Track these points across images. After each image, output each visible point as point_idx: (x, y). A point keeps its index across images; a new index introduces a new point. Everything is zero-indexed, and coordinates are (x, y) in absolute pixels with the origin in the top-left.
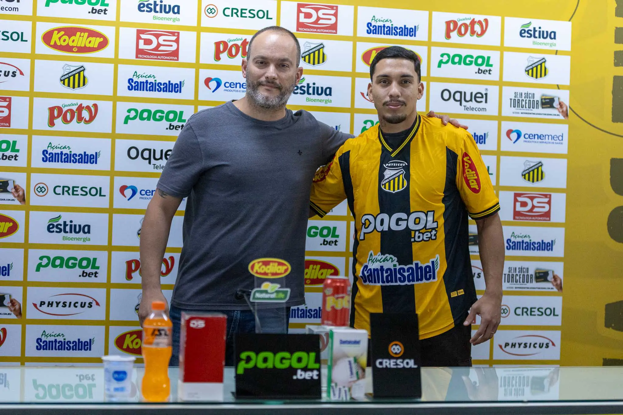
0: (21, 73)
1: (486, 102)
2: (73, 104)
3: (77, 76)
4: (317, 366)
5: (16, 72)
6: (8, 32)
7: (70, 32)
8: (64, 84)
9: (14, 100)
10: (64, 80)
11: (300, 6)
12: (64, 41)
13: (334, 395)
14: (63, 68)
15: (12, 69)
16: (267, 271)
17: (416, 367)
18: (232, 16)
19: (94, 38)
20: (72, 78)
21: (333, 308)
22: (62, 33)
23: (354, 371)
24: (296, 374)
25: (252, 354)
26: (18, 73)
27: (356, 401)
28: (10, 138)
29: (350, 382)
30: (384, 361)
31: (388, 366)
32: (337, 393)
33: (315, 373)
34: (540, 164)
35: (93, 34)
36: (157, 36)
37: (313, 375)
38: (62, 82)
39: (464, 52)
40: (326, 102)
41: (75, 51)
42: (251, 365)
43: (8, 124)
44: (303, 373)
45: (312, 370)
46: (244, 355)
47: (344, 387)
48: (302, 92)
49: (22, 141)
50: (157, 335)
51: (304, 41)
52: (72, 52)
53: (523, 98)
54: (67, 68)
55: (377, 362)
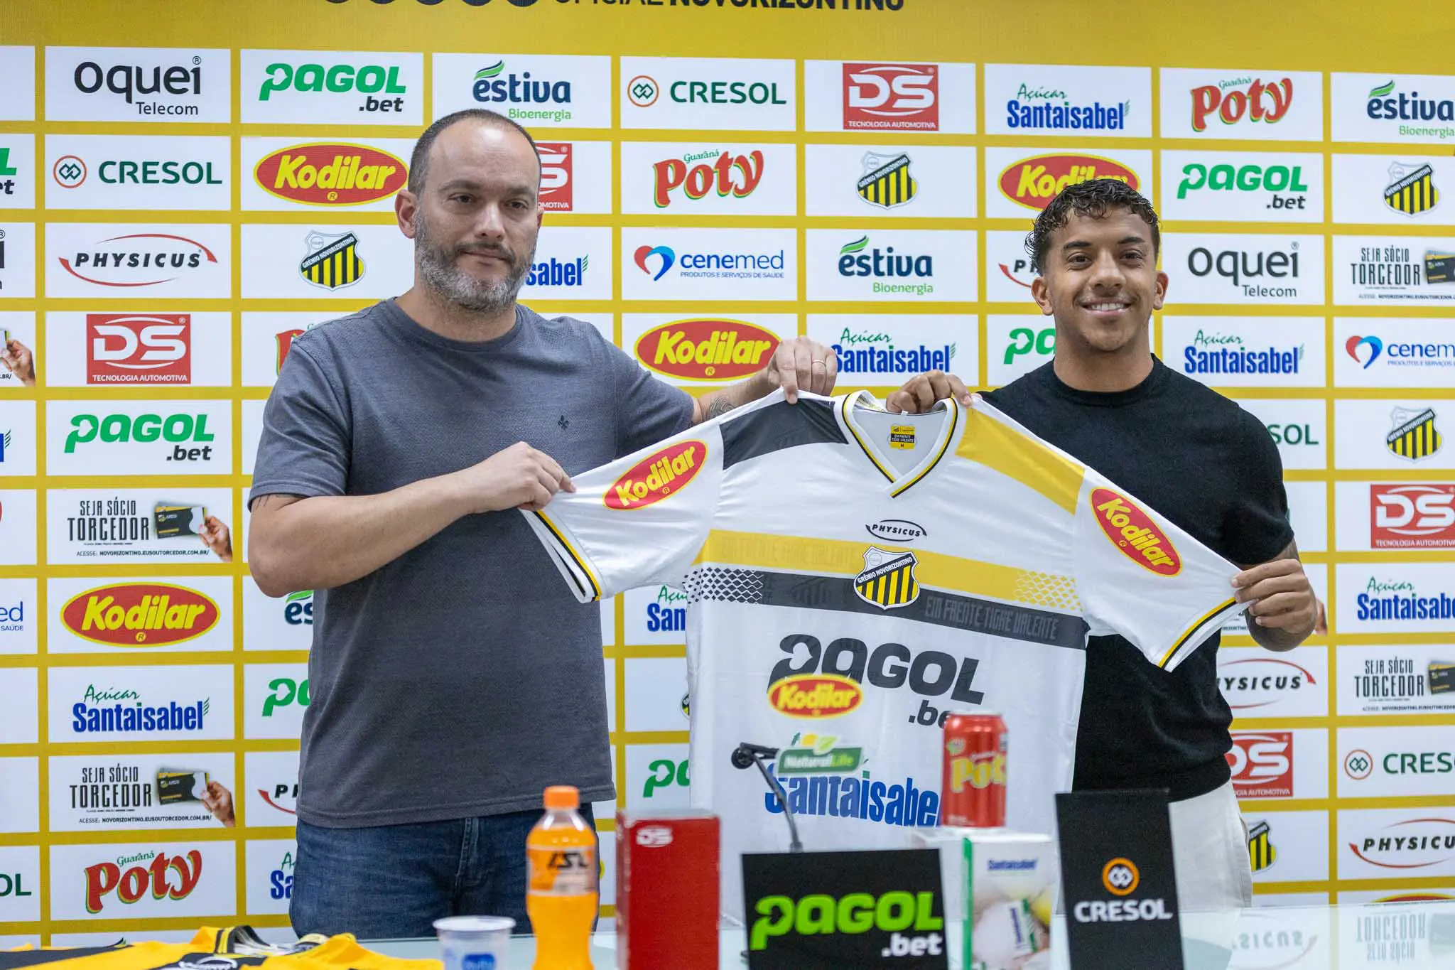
0: (211, 257)
1: (1295, 274)
3: (339, 257)
4: (936, 924)
5: (198, 256)
7: (320, 156)
8: (310, 277)
9: (197, 319)
10: (309, 269)
11: (849, 69)
12: (307, 177)
14: (306, 240)
15: (189, 250)
16: (810, 705)
17: (1168, 916)
18: (692, 100)
19: (375, 168)
20: (327, 263)
21: (967, 784)
22: (301, 159)
23: (1025, 933)
24: (888, 944)
25: (784, 902)
26: (203, 258)
28: (193, 408)
29: (1017, 958)
30: (1094, 905)
31: (1104, 918)
33: (934, 940)
34: (1430, 415)
35: (371, 158)
37: (928, 945)
38: (306, 272)
39: (1238, 160)
40: (919, 291)
41: (332, 199)
42: (782, 928)
43: (185, 378)
44: (905, 941)
45: (925, 934)
46: (765, 905)
48: (863, 270)
49: (218, 416)
50: (561, 867)
51: (862, 150)
52: (326, 201)
53: (1382, 261)
54: (315, 240)
55: (1079, 908)
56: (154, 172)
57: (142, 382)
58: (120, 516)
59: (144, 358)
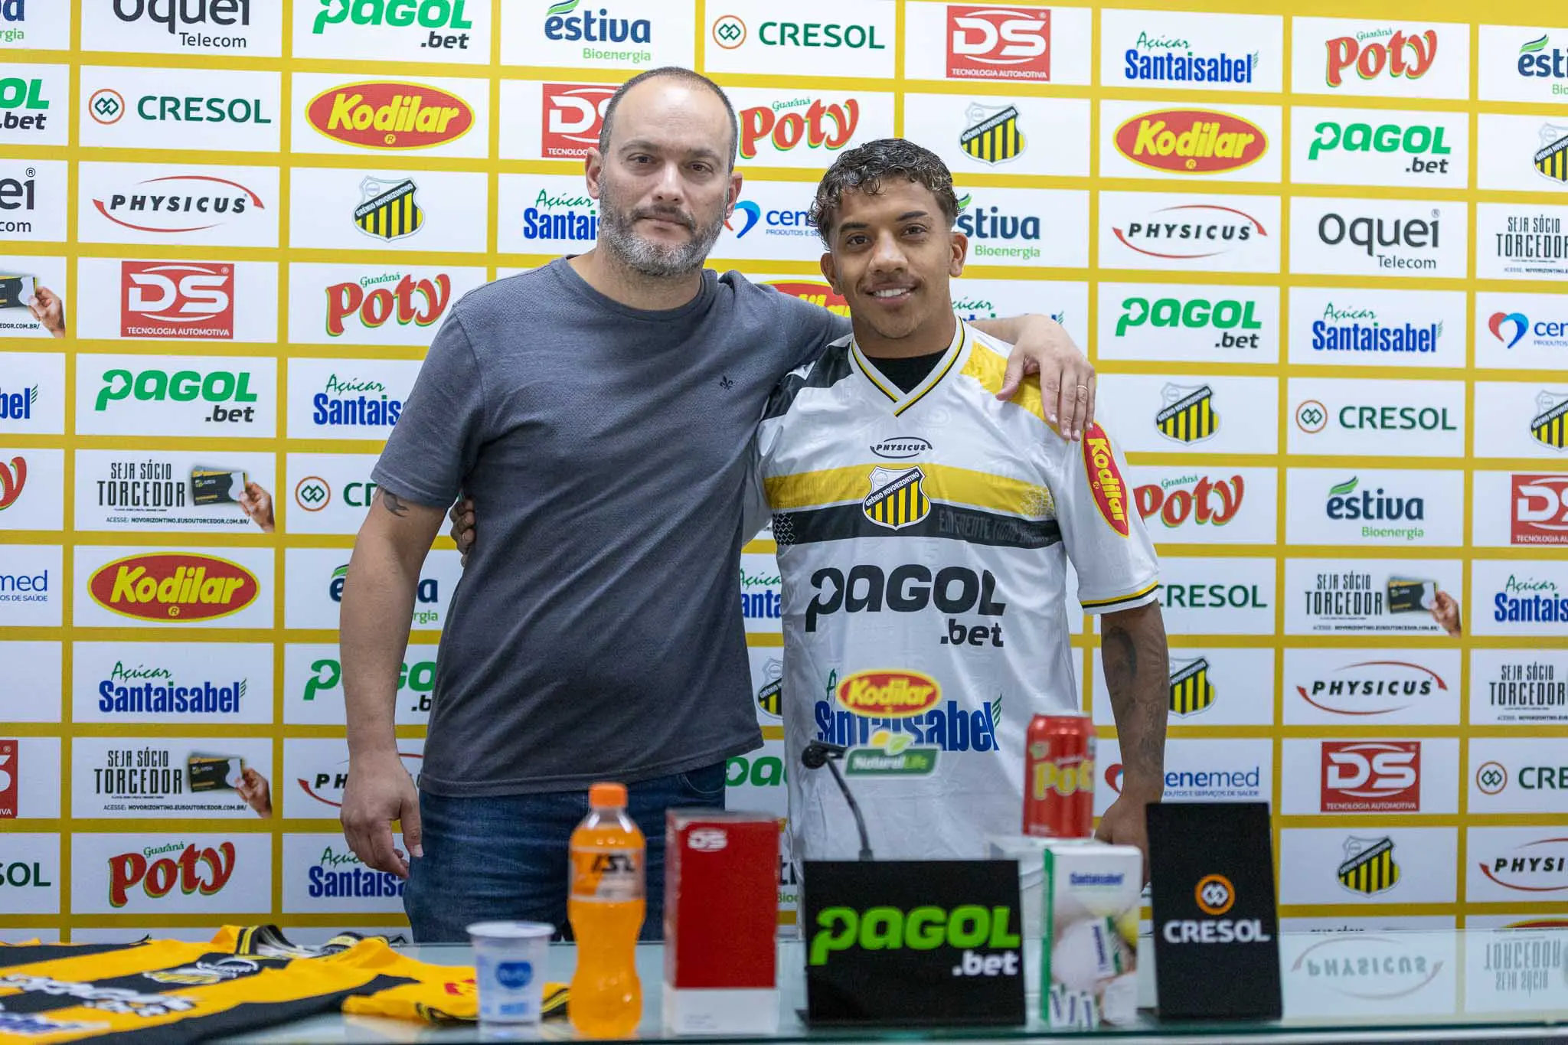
0: (258, 203)
1: (1435, 244)
2: (388, 276)
3: (396, 205)
4: (1013, 941)
5: (243, 201)
6: (221, 101)
7: (377, 96)
8: (364, 226)
9: (242, 269)
10: (364, 218)
11: (954, 13)
12: (363, 117)
13: (1059, 1013)
14: (361, 186)
15: (233, 194)
16: (882, 701)
17: (1266, 938)
18: (783, 43)
19: (437, 110)
20: (383, 212)
21: (1051, 791)
22: (357, 98)
23: (1109, 953)
24: (959, 962)
25: (848, 915)
26: (249, 203)
28: (234, 366)
29: (1099, 981)
30: (1186, 925)
31: (1196, 939)
32: (1066, 1009)
33: (1010, 958)
35: (433, 99)
36: (594, 99)
37: (1003, 965)
38: (360, 221)
39: (1375, 119)
40: (1025, 255)
41: (390, 143)
42: (845, 941)
43: (227, 332)
44: (978, 960)
45: (1000, 952)
46: (827, 917)
47: (1083, 994)
48: (965, 231)
49: (262, 374)
50: (605, 870)
51: (965, 100)
52: (384, 145)
53: (1531, 232)
54: (370, 186)
55: (1169, 927)
56: (198, 109)
57: (181, 336)
58: (154, 480)
59: (182, 310)
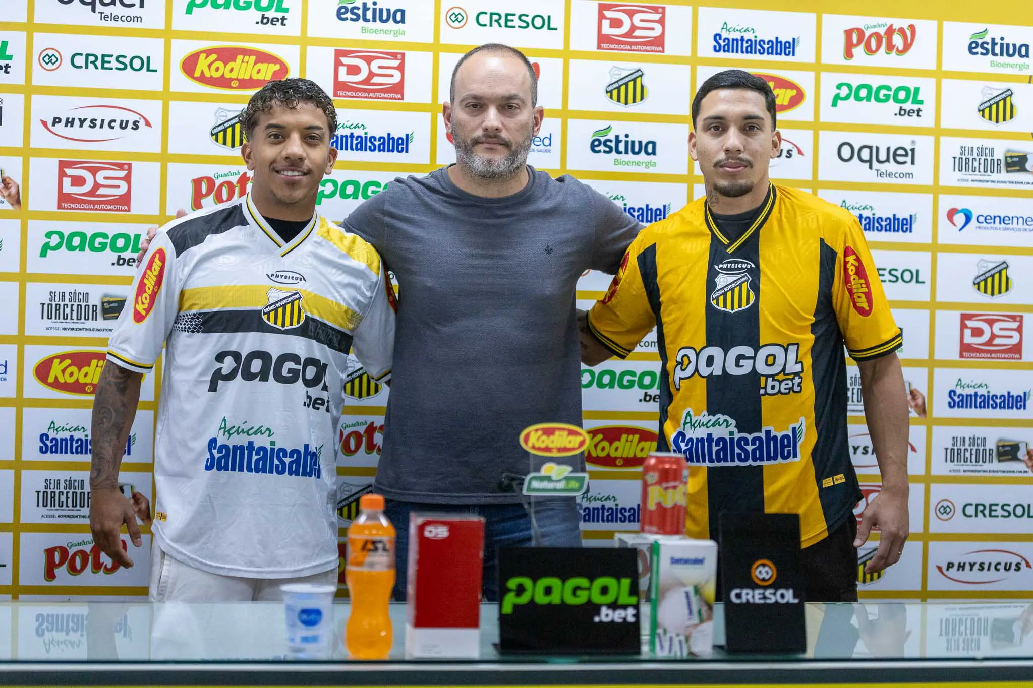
0: (148, 124)
1: (913, 163)
2: (232, 172)
3: (238, 127)
4: (633, 600)
5: (138, 122)
6: (125, 57)
7: (227, 55)
8: (217, 140)
9: (136, 166)
10: (217, 134)
11: (603, 7)
12: (217, 69)
13: (662, 647)
14: (215, 114)
15: (132, 118)
16: (551, 445)
17: (796, 601)
18: (491, 25)
19: (265, 65)
20: (229, 131)
21: (659, 504)
22: (214, 57)
23: (695, 609)
24: (598, 614)
25: (527, 582)
26: (142, 124)
27: (700, 658)
28: (131, 229)
29: (688, 627)
30: (744, 592)
31: (751, 601)
32: (666, 644)
33: (631, 612)
34: (1005, 266)
35: (263, 58)
36: (369, 60)
38: (214, 136)
39: (875, 81)
40: (646, 165)
41: (234, 86)
42: (524, 599)
43: (126, 207)
45: (625, 607)
46: (513, 583)
47: (678, 635)
48: (607, 149)
50: (370, 550)
51: (609, 64)
52: (230, 87)
53: (975, 156)
54: (222, 114)
55: (733, 594)
56: (110, 62)
57: (97, 209)
58: (77, 303)
59: (98, 193)
